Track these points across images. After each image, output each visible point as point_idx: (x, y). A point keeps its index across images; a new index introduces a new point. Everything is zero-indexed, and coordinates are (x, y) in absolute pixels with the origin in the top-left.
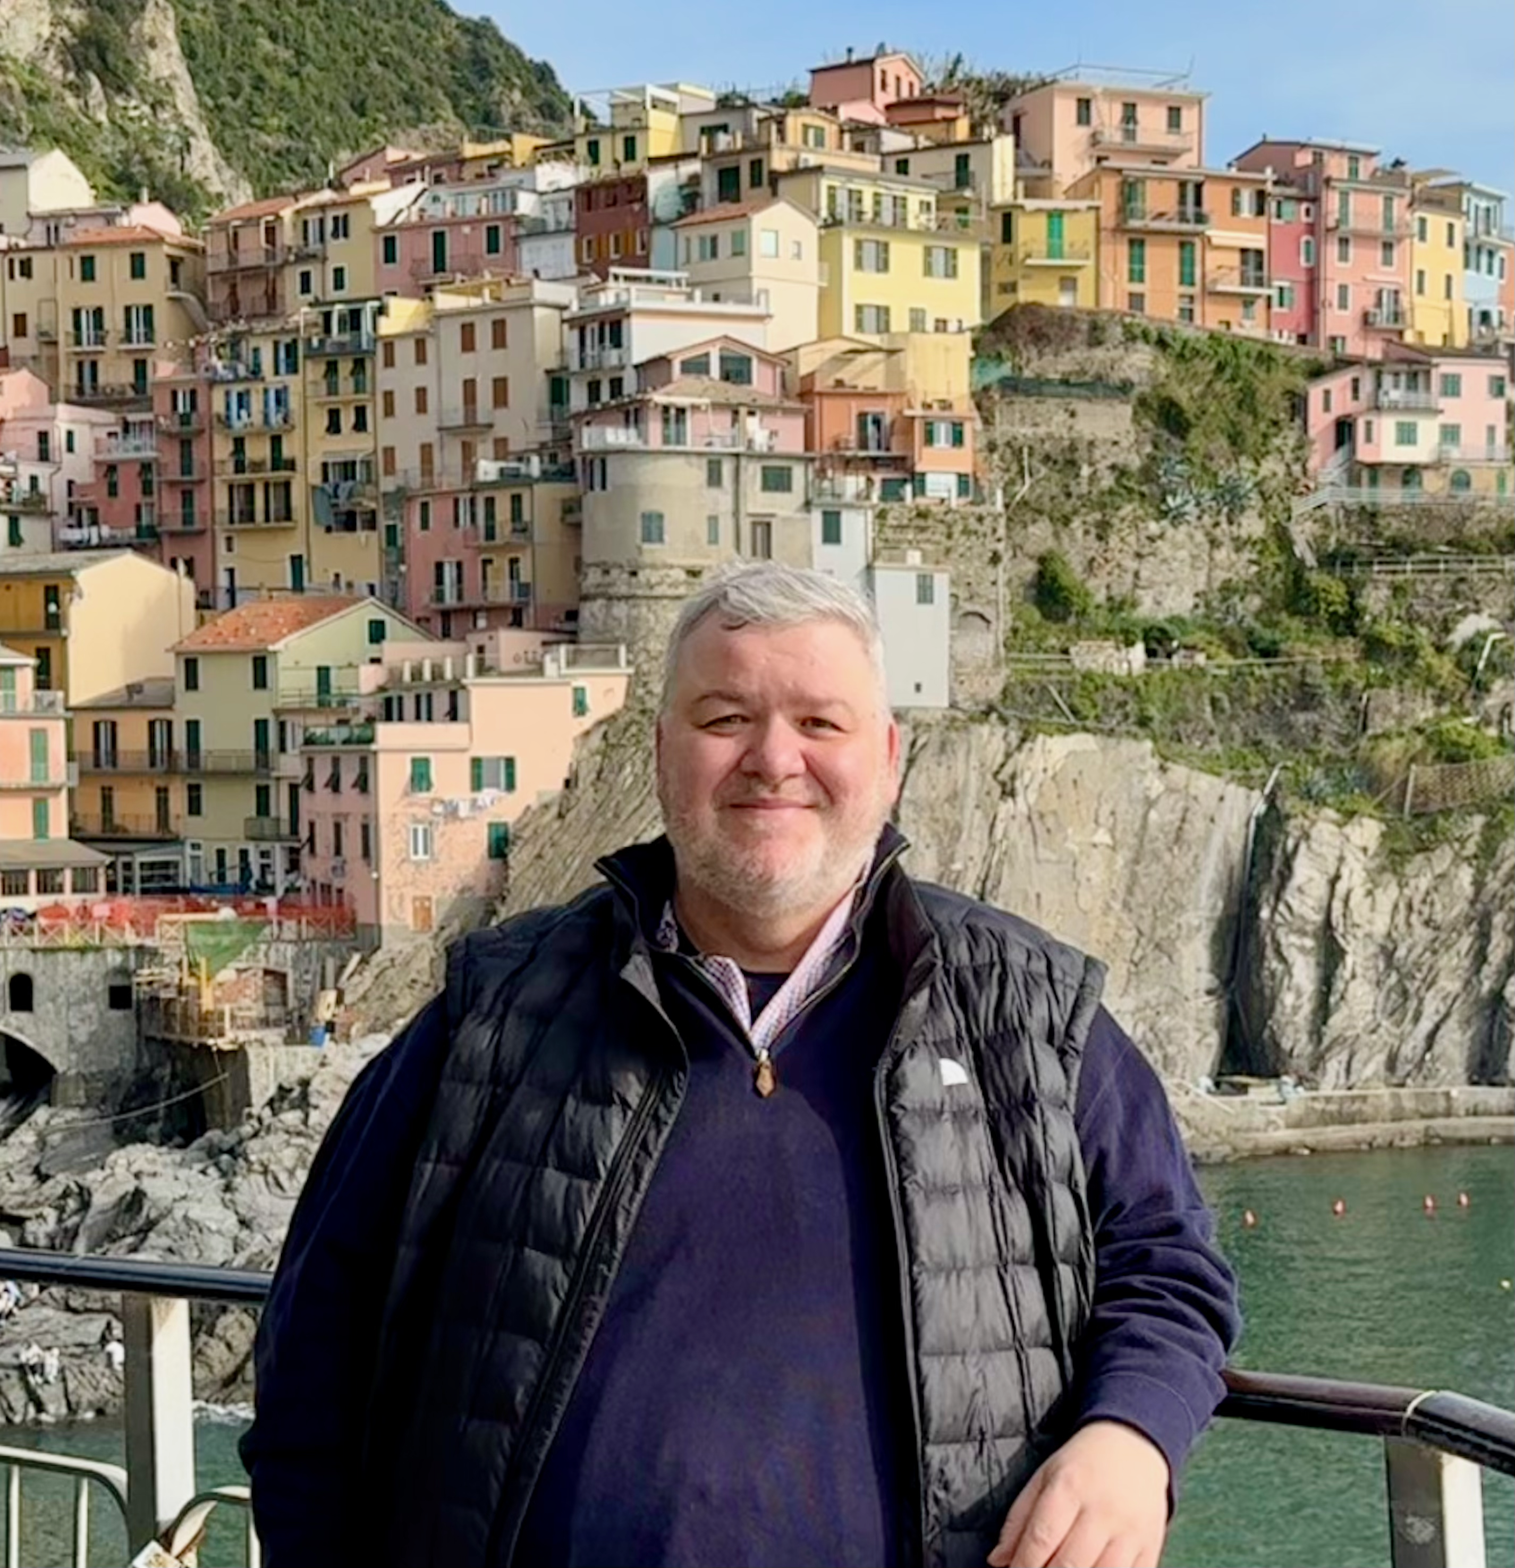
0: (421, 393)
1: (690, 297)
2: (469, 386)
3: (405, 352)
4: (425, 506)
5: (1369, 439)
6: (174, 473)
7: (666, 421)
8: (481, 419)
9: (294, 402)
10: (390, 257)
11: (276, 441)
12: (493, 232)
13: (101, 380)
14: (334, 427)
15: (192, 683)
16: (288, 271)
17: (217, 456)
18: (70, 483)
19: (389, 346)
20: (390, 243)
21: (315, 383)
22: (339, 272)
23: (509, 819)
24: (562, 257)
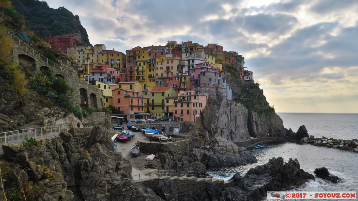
0: (161, 68)
1: (200, 58)
2: (168, 67)
3: (160, 63)
6: (130, 75)
8: (170, 70)
9: (145, 68)
10: (150, 55)
12: (162, 53)
13: (114, 66)
15: (153, 95)
16: (137, 56)
17: (135, 74)
19: (157, 63)
21: (147, 66)
22: (143, 56)
23: (202, 110)
24: (171, 56)
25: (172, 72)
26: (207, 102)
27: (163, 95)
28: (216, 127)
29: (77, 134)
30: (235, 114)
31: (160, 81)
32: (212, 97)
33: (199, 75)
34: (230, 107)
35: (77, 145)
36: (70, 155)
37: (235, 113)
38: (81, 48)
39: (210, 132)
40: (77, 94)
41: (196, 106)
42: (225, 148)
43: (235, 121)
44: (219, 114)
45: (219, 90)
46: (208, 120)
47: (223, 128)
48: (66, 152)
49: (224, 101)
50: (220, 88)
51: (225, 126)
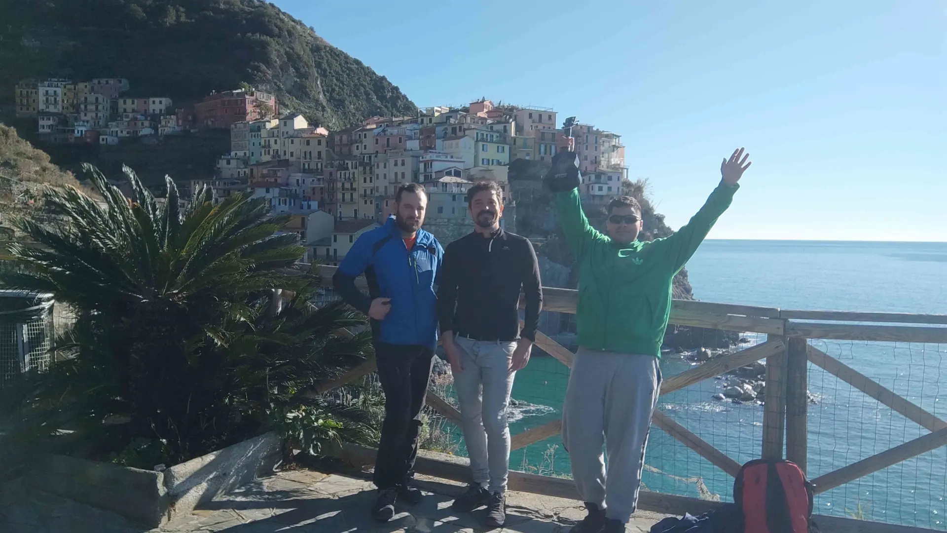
0: (385, 175)
1: (447, 157)
2: (396, 174)
3: (381, 165)
4: (387, 201)
5: (592, 190)
7: (443, 186)
8: (398, 181)
9: (356, 176)
10: (377, 143)
11: (352, 184)
12: (400, 139)
13: (311, 167)
14: (365, 181)
15: (335, 241)
16: (354, 145)
17: (338, 187)
18: (304, 191)
19: (378, 165)
20: (377, 140)
21: (361, 172)
22: (365, 146)
24: (416, 144)
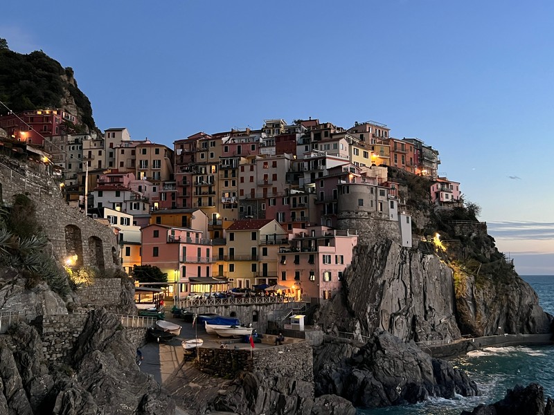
0: (252, 178)
1: (336, 156)
2: (266, 176)
5: (442, 197)
6: (181, 195)
8: (269, 183)
9: (215, 179)
10: (226, 150)
11: (210, 188)
12: (253, 146)
13: (147, 176)
14: (226, 185)
15: (232, 239)
16: (198, 153)
19: (242, 167)
21: (221, 175)
22: (212, 154)
23: (342, 271)
24: (271, 151)
25: (274, 186)
26: (355, 252)
27: (254, 237)
28: (376, 310)
29: (51, 330)
30: (421, 280)
31: (249, 208)
32: (365, 240)
33: (335, 191)
34: (408, 264)
35: (48, 357)
36: (29, 379)
37: (421, 277)
38: (75, 137)
39: (364, 324)
40: (59, 239)
41: (330, 263)
42: (399, 362)
43: (422, 297)
44: (385, 281)
45: (382, 225)
46: (359, 296)
47: (394, 312)
48: (21, 373)
49: (395, 249)
50: (384, 220)
51: (400, 309)
